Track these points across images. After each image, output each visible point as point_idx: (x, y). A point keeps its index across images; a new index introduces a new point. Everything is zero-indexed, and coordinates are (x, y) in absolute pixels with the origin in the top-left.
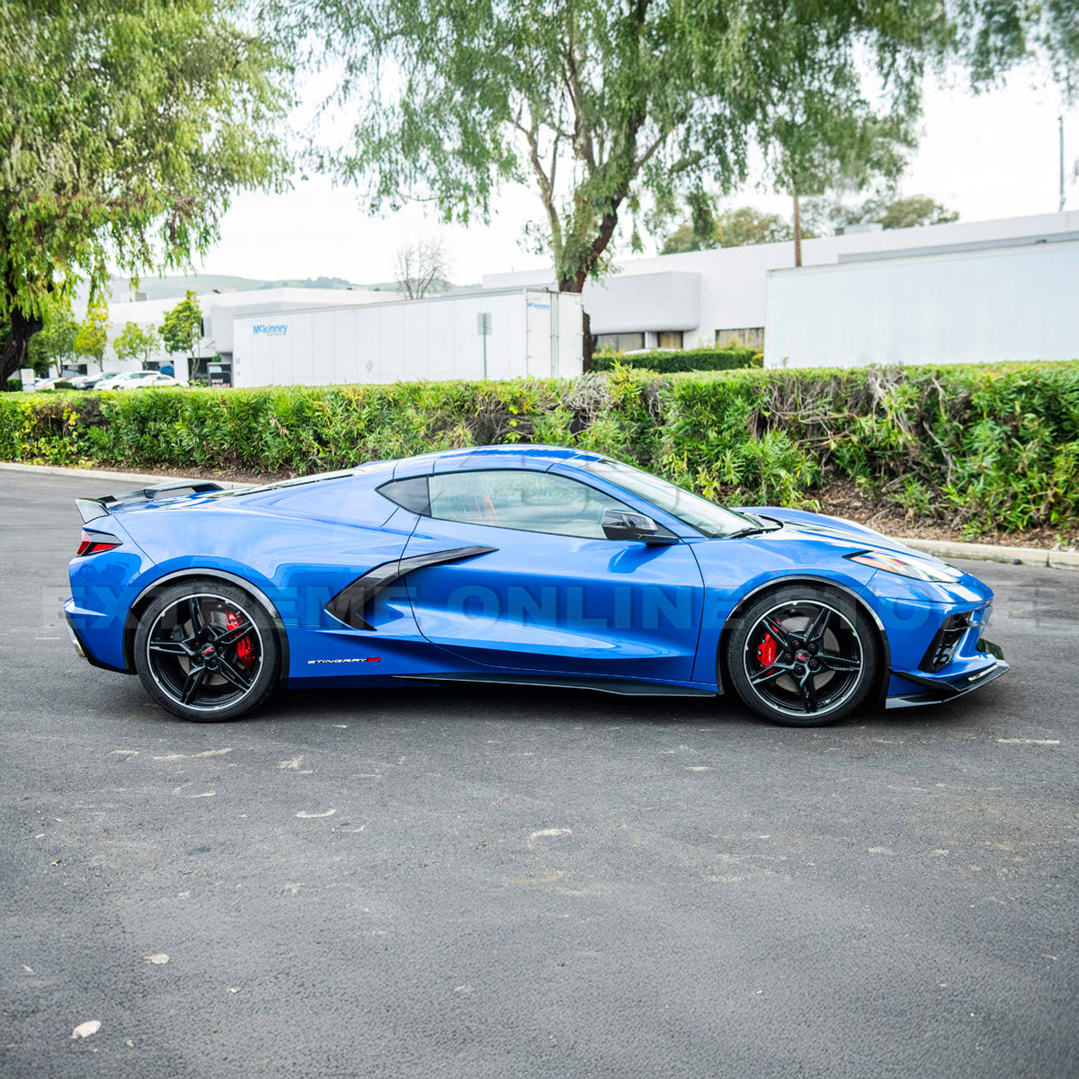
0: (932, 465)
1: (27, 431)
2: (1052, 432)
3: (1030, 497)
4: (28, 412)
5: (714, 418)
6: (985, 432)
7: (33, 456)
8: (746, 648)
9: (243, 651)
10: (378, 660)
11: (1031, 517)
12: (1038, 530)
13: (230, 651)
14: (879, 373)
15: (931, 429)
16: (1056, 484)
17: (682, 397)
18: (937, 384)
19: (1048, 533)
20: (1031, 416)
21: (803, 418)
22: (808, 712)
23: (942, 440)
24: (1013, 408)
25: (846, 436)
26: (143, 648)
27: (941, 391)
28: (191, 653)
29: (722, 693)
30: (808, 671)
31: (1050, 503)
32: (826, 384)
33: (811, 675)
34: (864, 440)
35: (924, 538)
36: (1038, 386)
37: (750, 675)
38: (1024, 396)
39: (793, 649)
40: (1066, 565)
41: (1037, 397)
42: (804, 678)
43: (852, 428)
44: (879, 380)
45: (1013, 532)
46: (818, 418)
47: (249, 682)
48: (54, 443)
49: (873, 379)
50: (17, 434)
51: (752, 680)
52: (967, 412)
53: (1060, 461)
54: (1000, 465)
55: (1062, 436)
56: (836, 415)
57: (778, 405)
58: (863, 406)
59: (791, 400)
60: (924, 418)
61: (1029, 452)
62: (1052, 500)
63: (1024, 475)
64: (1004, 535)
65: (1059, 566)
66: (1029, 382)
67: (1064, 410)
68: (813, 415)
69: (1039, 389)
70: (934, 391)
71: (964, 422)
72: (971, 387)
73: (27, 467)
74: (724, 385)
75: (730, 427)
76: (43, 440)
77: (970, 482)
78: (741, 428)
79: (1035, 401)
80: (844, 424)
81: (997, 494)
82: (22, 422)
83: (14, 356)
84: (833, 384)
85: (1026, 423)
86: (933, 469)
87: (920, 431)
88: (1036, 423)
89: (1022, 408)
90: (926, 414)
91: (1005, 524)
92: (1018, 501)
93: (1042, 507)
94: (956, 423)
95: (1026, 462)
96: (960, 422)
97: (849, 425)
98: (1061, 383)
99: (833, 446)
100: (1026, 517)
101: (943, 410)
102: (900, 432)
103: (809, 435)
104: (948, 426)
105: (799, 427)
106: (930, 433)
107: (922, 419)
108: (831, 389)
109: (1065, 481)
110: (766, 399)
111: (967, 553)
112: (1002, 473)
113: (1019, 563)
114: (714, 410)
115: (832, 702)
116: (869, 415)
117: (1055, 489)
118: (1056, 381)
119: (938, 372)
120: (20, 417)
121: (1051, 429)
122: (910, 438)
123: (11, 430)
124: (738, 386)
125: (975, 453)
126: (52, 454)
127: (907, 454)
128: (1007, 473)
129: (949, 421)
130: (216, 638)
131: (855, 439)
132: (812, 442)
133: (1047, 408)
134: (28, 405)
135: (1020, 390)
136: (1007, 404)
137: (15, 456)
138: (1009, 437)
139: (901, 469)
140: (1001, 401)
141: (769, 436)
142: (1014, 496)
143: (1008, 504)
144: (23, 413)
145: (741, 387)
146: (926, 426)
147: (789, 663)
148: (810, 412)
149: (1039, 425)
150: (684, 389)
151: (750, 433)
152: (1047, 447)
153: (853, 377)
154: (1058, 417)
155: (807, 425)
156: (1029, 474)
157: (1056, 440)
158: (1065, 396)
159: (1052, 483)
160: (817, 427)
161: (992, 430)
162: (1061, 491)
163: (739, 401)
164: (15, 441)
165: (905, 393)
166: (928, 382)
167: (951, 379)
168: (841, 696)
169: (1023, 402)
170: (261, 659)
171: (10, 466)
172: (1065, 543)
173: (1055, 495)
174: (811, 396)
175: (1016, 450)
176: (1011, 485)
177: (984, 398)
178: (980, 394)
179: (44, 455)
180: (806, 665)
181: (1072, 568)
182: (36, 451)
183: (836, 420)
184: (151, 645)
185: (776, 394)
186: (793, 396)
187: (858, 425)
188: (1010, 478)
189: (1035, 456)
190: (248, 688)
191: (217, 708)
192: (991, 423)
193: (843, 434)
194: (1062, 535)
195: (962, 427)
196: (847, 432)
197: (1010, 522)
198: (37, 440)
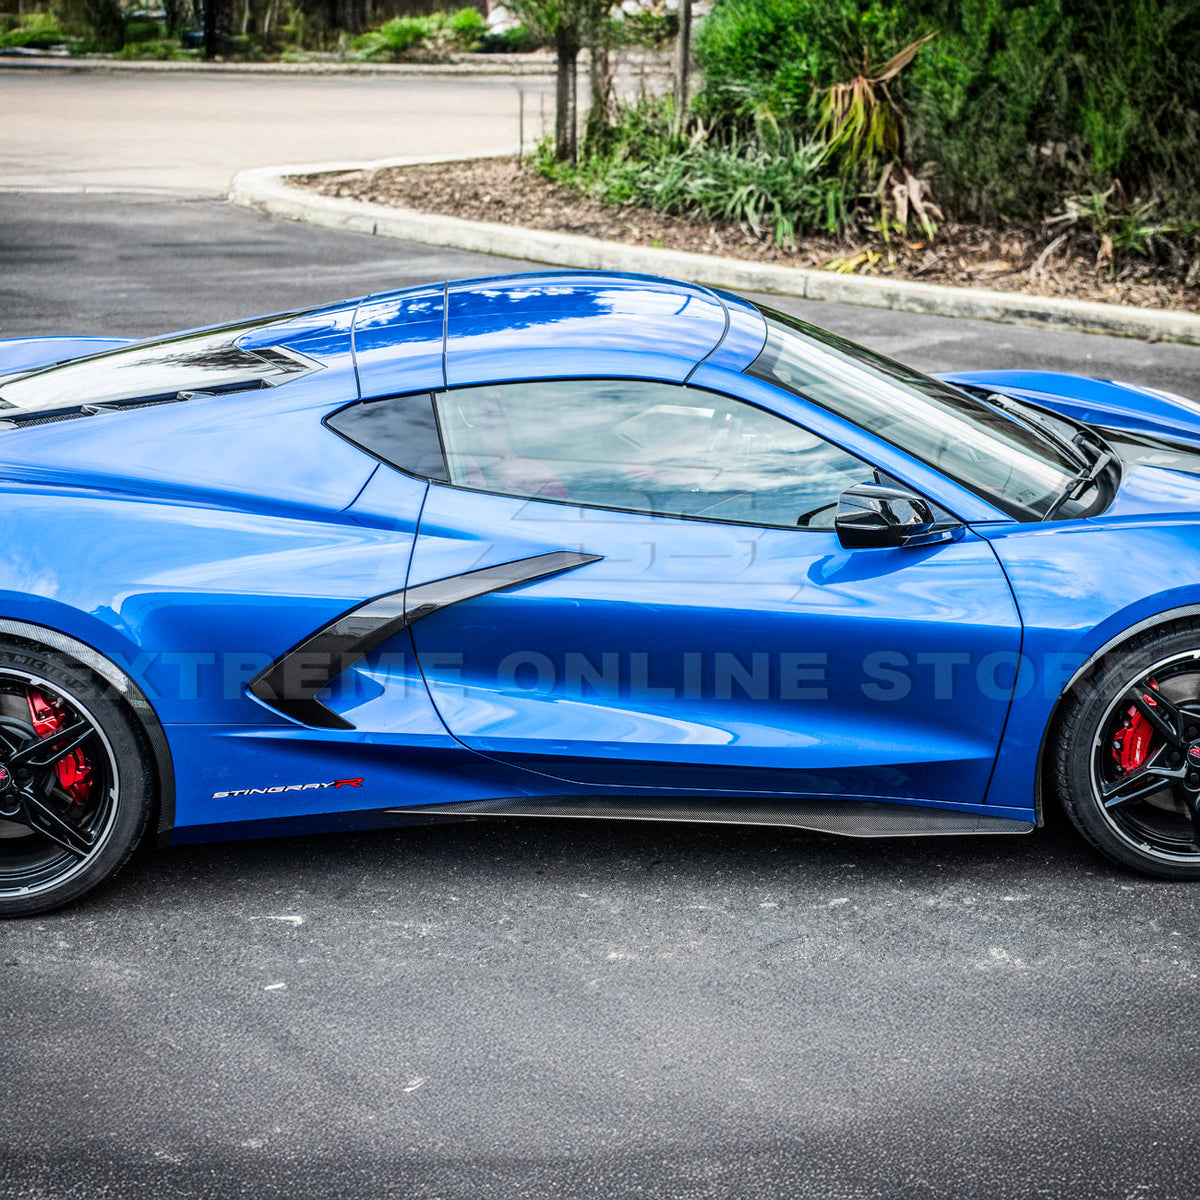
8: (1097, 743)
10: (356, 782)
29: (1042, 825)
35: (1136, 303)
37: (1101, 790)
39: (1186, 740)
47: (91, 839)
51: (1105, 800)
130: (16, 753)
170: (114, 793)
190: (88, 850)
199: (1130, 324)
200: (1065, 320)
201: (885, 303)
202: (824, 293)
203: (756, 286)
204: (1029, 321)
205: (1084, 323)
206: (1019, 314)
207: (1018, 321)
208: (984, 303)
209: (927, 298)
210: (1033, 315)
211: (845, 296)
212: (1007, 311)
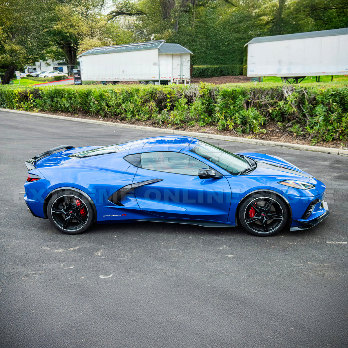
0: (302, 118)
1: (17, 100)
2: (342, 109)
3: (334, 131)
4: (17, 94)
5: (232, 102)
6: (320, 109)
7: (19, 107)
8: (245, 212)
9: (82, 212)
10: (125, 215)
11: (334, 137)
12: (336, 141)
13: (78, 213)
14: (286, 87)
15: (302, 106)
16: (342, 127)
17: (222, 95)
18: (305, 92)
19: (339, 142)
20: (335, 104)
21: (261, 102)
22: (265, 232)
23: (306, 110)
24: (329, 101)
25: (274, 108)
26: (50, 212)
27: (306, 94)
28: (65, 213)
29: (237, 225)
30: (265, 219)
31: (340, 133)
32: (269, 91)
33: (266, 221)
34: (280, 109)
35: (299, 144)
36: (338, 93)
37: (246, 220)
38: (333, 97)
39: (261, 212)
40: (344, 154)
41: (337, 97)
42: (264, 221)
43: (277, 105)
44: (286, 90)
45: (327, 142)
46: (266, 102)
47: (84, 222)
48: (25, 104)
49: (284, 89)
50: (14, 101)
51: (247, 222)
52: (314, 102)
53: (344, 119)
54: (324, 120)
55: (345, 111)
56: (272, 101)
57: (253, 98)
58: (280, 97)
59: (257, 96)
61: (334, 116)
62: (341, 132)
63: (332, 123)
64: (325, 143)
65: (342, 155)
66: (335, 92)
67: (346, 102)
68: (264, 101)
69: (338, 95)
70: (304, 94)
72: (316, 94)
73: (17, 111)
74: (235, 90)
75: (237, 105)
76: (22, 103)
77: (314, 125)
78: (241, 105)
79: (336, 99)
80: (274, 104)
81: (323, 130)
82: (15, 97)
83: (12, 71)
84: (271, 90)
85: (333, 106)
86: (302, 119)
87: (298, 107)
88: (337, 106)
89: (332, 101)
90: (301, 101)
91: (325, 139)
92: (330, 132)
93: (337, 134)
94: (310, 105)
95: (333, 120)
96: (312, 104)
97: (276, 104)
98: (345, 93)
99: (271, 111)
100: (332, 137)
101: (306, 101)
102: (292, 108)
103: (263, 107)
104: (308, 106)
105: (260, 105)
106: (302, 108)
107: (299, 103)
108: (270, 93)
109: (345, 126)
110: (249, 96)
111: (313, 149)
112: (325, 123)
113: (329, 153)
114: (232, 99)
115: (272, 229)
116: (282, 101)
117: (342, 128)
119: (305, 88)
120: (14, 95)
121: (341, 108)
122: (295, 110)
123: (12, 99)
124: (240, 91)
125: (316, 116)
126: (25, 107)
127: (294, 114)
128: (326, 123)
129: (308, 104)
130: (73, 208)
131: (277, 109)
132: (264, 110)
133: (340, 101)
134: (16, 91)
135: (332, 95)
136: (327, 100)
137: (14, 108)
138: (327, 111)
139: (292, 119)
140: (326, 99)
141: (250, 109)
142: (329, 130)
143: (326, 133)
144: (15, 94)
145: (241, 92)
146: (301, 105)
147: (259, 217)
148: (263, 100)
149: (338, 107)
150: (223, 92)
151: (244, 107)
152: (340, 114)
153: (278, 88)
154: (344, 104)
155: (262, 104)
156: (334, 123)
157: (343, 112)
158: (347, 97)
159: (341, 126)
160: (265, 105)
161: (322, 108)
162: (344, 129)
163: (240, 97)
164: (14, 103)
165: (294, 95)
166: (302, 91)
167: (310, 91)
168: (276, 227)
169: (333, 99)
170: (88, 215)
171: (13, 111)
172: (344, 146)
173: (342, 130)
174: (264, 95)
175: (330, 115)
176: (327, 127)
177: (320, 98)
178: (319, 96)
179: (23, 107)
180: (265, 217)
181: (346, 155)
182: (20, 106)
183: (272, 102)
184: (52, 211)
185: (252, 94)
186: (258, 94)
187: (279, 104)
188: (327, 124)
189: (336, 118)
190: (84, 224)
191: (75, 230)
192: (322, 106)
193: (273, 107)
194: (343, 143)
195: (312, 106)
196: (275, 106)
197: (327, 139)
198: (20, 103)
199: (297, 147)
200: (286, 146)
201: (255, 144)
202: (245, 142)
203: (234, 141)
204: (280, 147)
205: (289, 147)
206: (278, 145)
207: (278, 147)
208: (272, 144)
209: (262, 143)
210: (280, 146)
211: (249, 142)
212: (276, 145)
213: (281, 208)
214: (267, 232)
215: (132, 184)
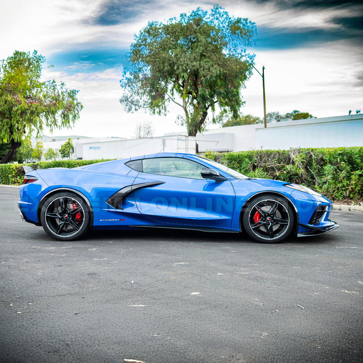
0: (311, 180)
1: (14, 174)
2: (350, 168)
3: (344, 189)
4: (14, 168)
5: (238, 165)
6: (328, 168)
7: (15, 183)
8: (250, 216)
9: (78, 217)
10: (124, 220)
11: (344, 196)
12: (346, 200)
13: (74, 216)
14: (293, 151)
15: (310, 168)
16: (352, 185)
17: (228, 159)
18: (312, 153)
19: (349, 201)
20: (343, 162)
21: (268, 165)
22: (271, 238)
23: (313, 172)
24: (337, 160)
25: (282, 171)
26: (44, 214)
27: (313, 156)
28: (60, 217)
29: (241, 232)
30: (271, 224)
31: (350, 191)
32: (275, 154)
33: (272, 226)
34: (288, 173)
36: (345, 153)
37: (251, 225)
38: (341, 156)
39: (266, 217)
40: (356, 210)
41: (345, 156)
42: (269, 226)
43: (284, 169)
44: (293, 153)
45: (338, 200)
46: (273, 165)
47: (79, 227)
48: (22, 178)
49: (291, 152)
50: (10, 175)
51: (252, 227)
52: (322, 162)
53: (353, 177)
54: (333, 179)
55: (354, 169)
56: (278, 165)
57: (260, 161)
58: (288, 162)
59: (264, 160)
60: (308, 165)
61: (343, 174)
62: (351, 190)
63: (341, 182)
64: (335, 202)
65: (354, 211)
66: (342, 152)
67: (354, 161)
68: (271, 164)
69: (345, 154)
70: (311, 156)
71: (321, 165)
72: (323, 153)
73: (13, 186)
74: (242, 155)
75: (243, 168)
76: (19, 177)
77: (323, 185)
78: (247, 169)
79: (344, 158)
80: (281, 168)
81: (333, 188)
82: (12, 172)
83: (11, 154)
84: (278, 154)
85: (341, 165)
86: (311, 182)
87: (307, 170)
88: (345, 165)
89: (340, 160)
90: (309, 164)
91: (335, 198)
92: (340, 190)
93: (348, 192)
94: (318, 166)
95: (342, 177)
96: (319, 166)
97: (283, 168)
98: (353, 152)
99: (278, 174)
100: (342, 196)
101: (314, 162)
102: (300, 169)
103: (270, 171)
104: (316, 167)
105: (266, 169)
106: (310, 170)
107: (307, 165)
108: (277, 156)
109: (355, 184)
110: (256, 159)
112: (334, 181)
113: (340, 210)
114: (238, 163)
115: (279, 235)
116: (290, 165)
117: (352, 186)
118: (351, 151)
119: (312, 149)
120: (11, 170)
121: (350, 167)
122: (303, 171)
123: (8, 174)
124: (246, 155)
125: (325, 175)
126: (21, 182)
127: (302, 177)
128: (336, 181)
129: (316, 165)
130: (69, 212)
131: (285, 172)
132: (271, 173)
133: (349, 160)
134: (14, 166)
135: (339, 155)
136: (335, 159)
137: (9, 183)
138: (336, 170)
139: (300, 182)
140: (333, 158)
141: (257, 171)
142: (338, 189)
143: (336, 191)
144: (13, 169)
145: (248, 155)
146: (308, 167)
147: (264, 221)
148: (270, 163)
149: (346, 165)
150: (229, 156)
151: (250, 170)
152: (348, 173)
153: (284, 152)
154: (352, 163)
155: (269, 168)
156: (343, 181)
157: (351, 170)
158: (354, 156)
159: (350, 184)
160: (273, 169)
161: (330, 167)
162: (354, 187)
163: (247, 160)
164: (9, 178)
165: (301, 156)
166: (309, 153)
167: (317, 151)
168: (282, 233)
169: (340, 158)
170: (84, 219)
171: (8, 186)
172: (355, 204)
173: (352, 188)
174: (270, 158)
175: (338, 174)
176: (337, 185)
177: (327, 157)
178: (326, 156)
179: (19, 182)
180: (270, 222)
181: (358, 211)
182: (16, 181)
183: (279, 166)
184: (46, 214)
185: (259, 157)
186: (264, 158)
187: (286, 168)
188: (337, 183)
189: (345, 175)
190: (79, 229)
191: (68, 236)
192: (330, 165)
193: (281, 171)
194: (354, 201)
195: (320, 167)
196: (282, 170)
197: (337, 197)
198: (17, 177)
213: (287, 211)
214: (273, 238)
215: (132, 185)
